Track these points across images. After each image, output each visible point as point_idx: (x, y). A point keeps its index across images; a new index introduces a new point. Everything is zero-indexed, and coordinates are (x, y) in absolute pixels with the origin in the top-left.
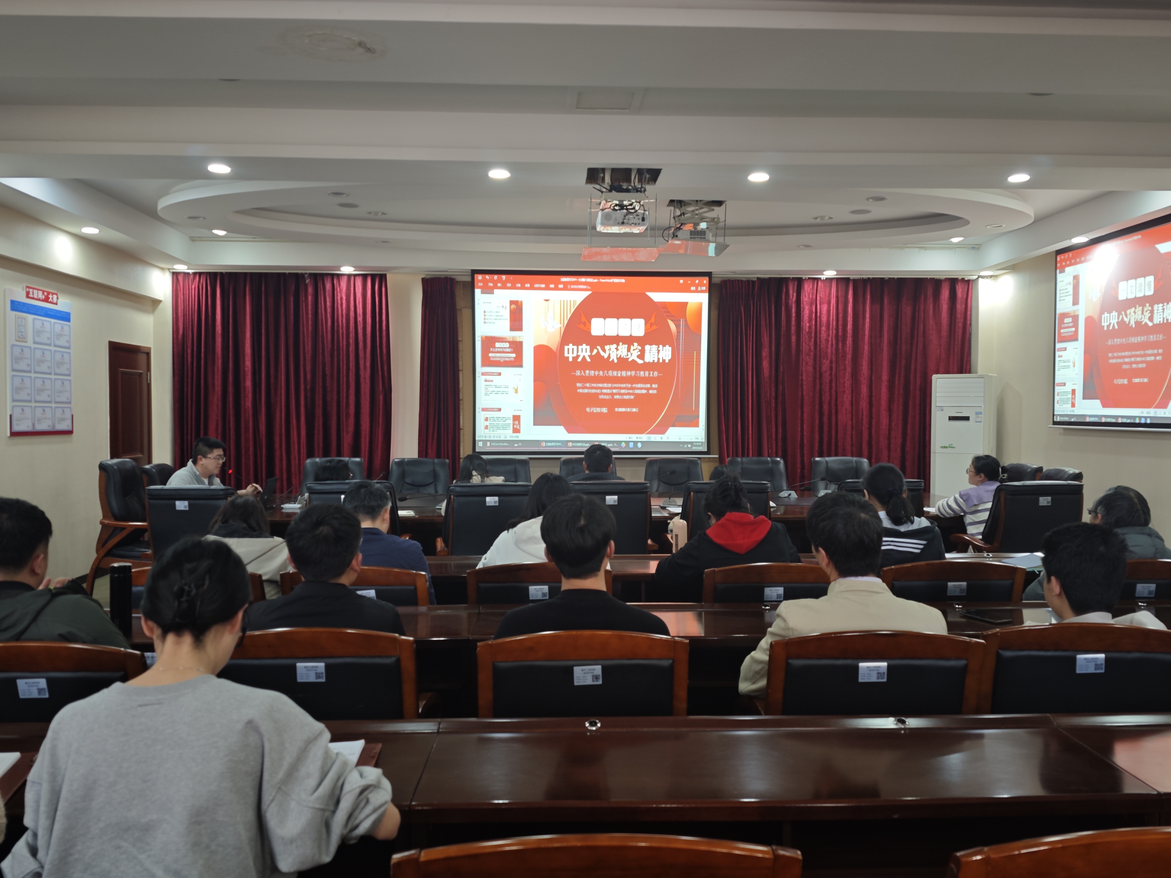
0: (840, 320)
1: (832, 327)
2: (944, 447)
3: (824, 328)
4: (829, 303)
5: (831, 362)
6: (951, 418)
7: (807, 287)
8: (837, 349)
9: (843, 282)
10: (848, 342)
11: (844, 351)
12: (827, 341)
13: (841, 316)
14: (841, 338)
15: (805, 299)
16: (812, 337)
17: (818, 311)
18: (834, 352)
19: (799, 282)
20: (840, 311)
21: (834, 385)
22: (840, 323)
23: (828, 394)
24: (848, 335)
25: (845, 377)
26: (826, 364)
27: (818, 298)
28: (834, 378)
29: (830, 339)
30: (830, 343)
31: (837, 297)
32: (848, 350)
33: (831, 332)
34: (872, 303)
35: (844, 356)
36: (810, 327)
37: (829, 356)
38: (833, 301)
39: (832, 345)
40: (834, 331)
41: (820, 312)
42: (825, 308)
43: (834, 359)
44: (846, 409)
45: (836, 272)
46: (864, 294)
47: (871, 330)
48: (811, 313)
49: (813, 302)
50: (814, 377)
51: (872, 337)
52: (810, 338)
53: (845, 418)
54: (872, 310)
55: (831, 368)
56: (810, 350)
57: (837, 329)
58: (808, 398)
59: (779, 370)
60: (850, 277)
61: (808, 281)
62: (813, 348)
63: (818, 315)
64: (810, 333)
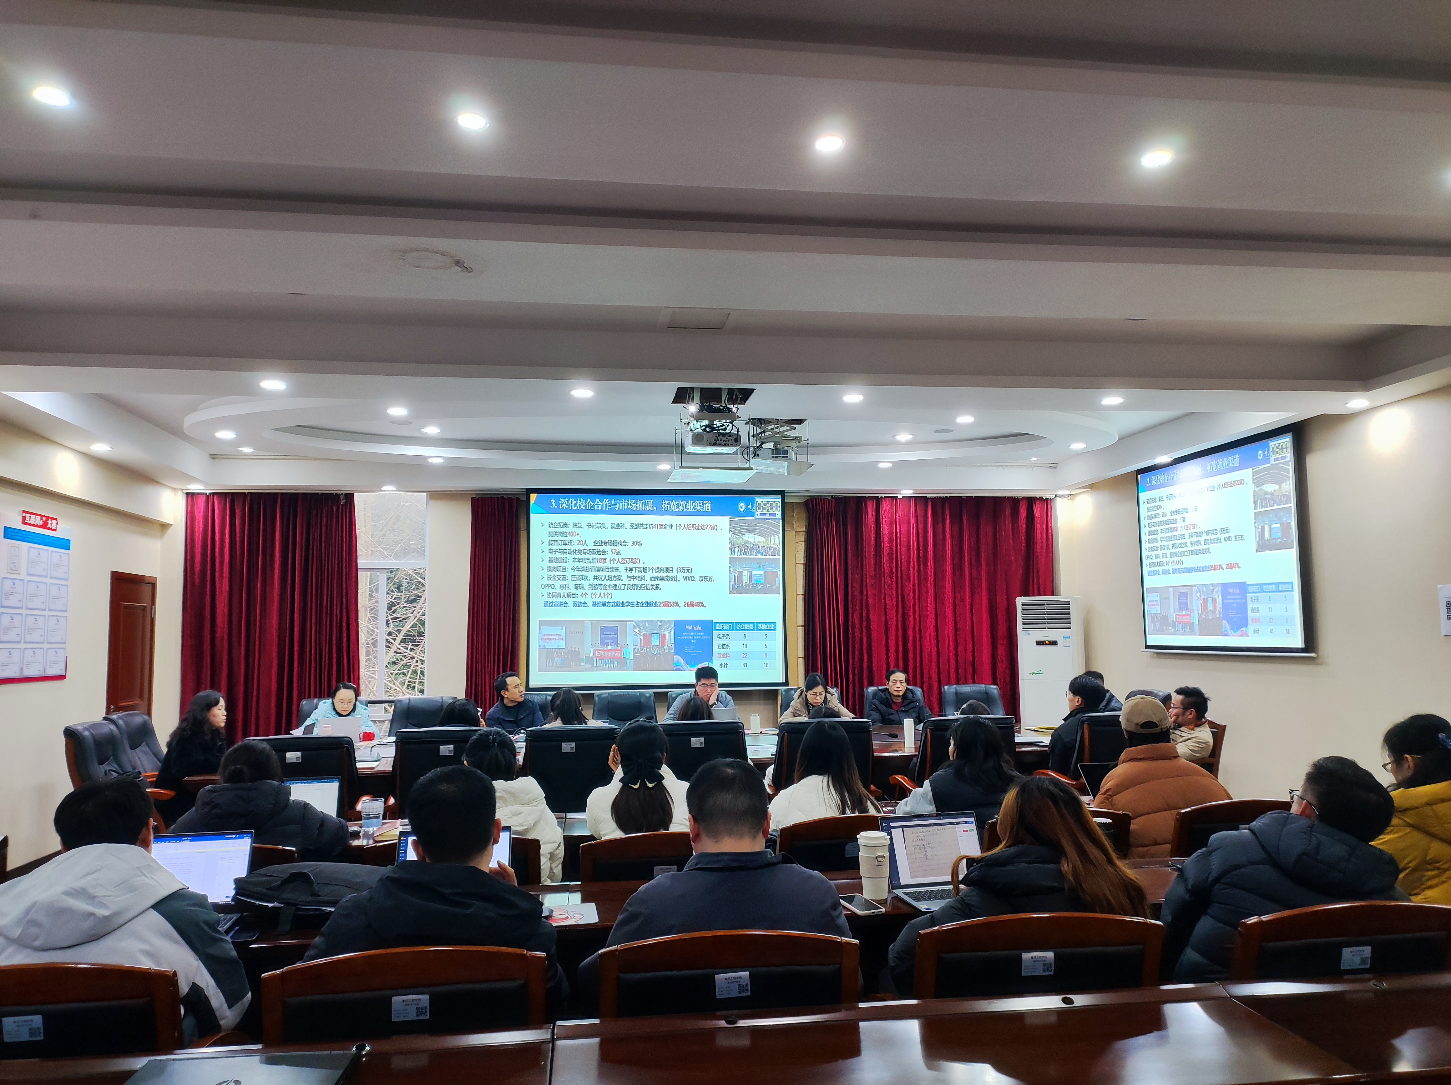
0: (921, 539)
1: (913, 548)
2: (1033, 672)
3: (904, 549)
4: (909, 523)
5: (914, 585)
6: (1039, 643)
7: (885, 507)
8: (919, 571)
9: (921, 501)
10: (929, 564)
11: (926, 573)
12: (909, 562)
13: (921, 536)
14: (922, 560)
15: (884, 519)
16: (893, 559)
17: (898, 531)
18: (916, 574)
19: (878, 501)
20: (920, 531)
21: (917, 608)
22: (921, 543)
23: (911, 619)
24: (929, 556)
25: (927, 601)
26: (909, 587)
27: (897, 518)
28: (917, 601)
29: (911, 560)
30: (912, 564)
31: (917, 516)
32: (929, 572)
33: (912, 553)
34: (951, 523)
35: (926, 579)
36: (891, 548)
37: (911, 580)
38: (913, 521)
39: (914, 567)
40: (915, 552)
41: (900, 532)
42: (904, 529)
43: (916, 581)
44: (930, 635)
45: (912, 492)
46: (943, 513)
47: (952, 550)
48: (891, 533)
49: (892, 522)
50: (897, 601)
51: (953, 558)
52: (891, 559)
53: (929, 644)
54: (951, 530)
55: (914, 590)
56: (891, 572)
57: (918, 550)
58: (892, 623)
59: (862, 593)
60: (928, 496)
61: (887, 500)
62: (894, 570)
63: (898, 535)
64: (890, 554)
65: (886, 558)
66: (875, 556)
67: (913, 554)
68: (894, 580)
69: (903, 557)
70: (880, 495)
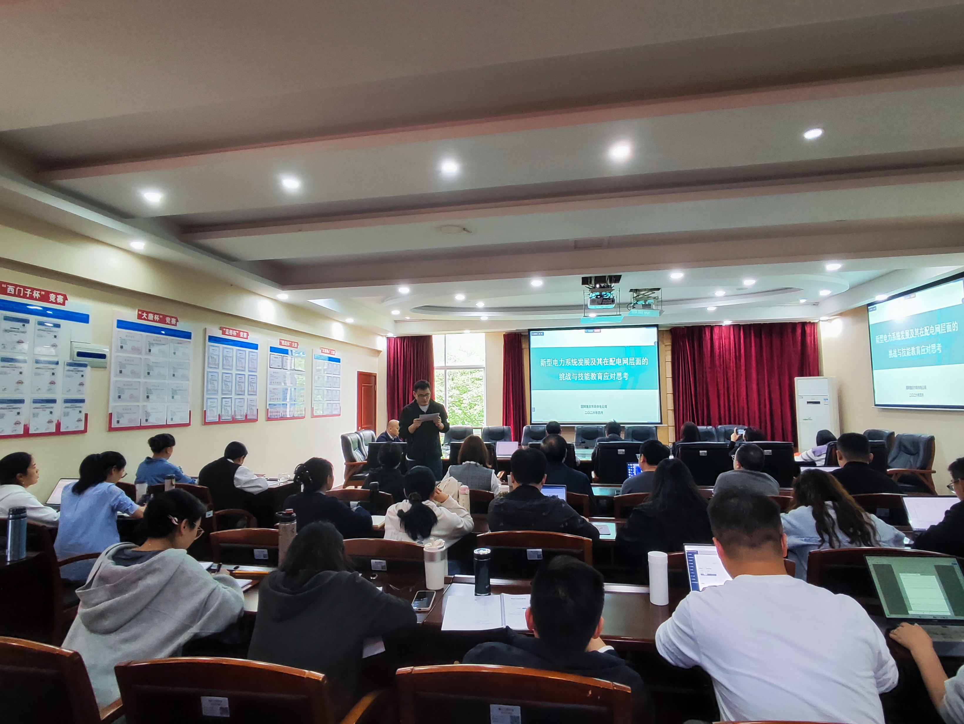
0: (737, 347)
1: (733, 352)
2: (805, 420)
3: (727, 353)
4: (730, 339)
5: (733, 371)
6: (808, 403)
7: (716, 330)
8: (736, 364)
9: (737, 327)
10: (742, 360)
11: (740, 365)
12: (730, 360)
13: (737, 345)
14: (738, 358)
15: (716, 337)
17: (724, 343)
18: (734, 366)
19: (712, 328)
20: (736, 342)
21: (735, 384)
22: (737, 349)
23: (732, 390)
25: (741, 380)
26: (730, 374)
27: (723, 336)
28: (735, 380)
29: (732, 358)
30: (732, 360)
31: (734, 335)
32: (742, 364)
34: (755, 338)
35: (740, 368)
36: (720, 352)
37: (732, 368)
38: (732, 337)
39: (733, 362)
40: (734, 354)
42: (727, 341)
43: (735, 370)
44: (743, 398)
45: (731, 322)
46: (750, 333)
47: (756, 353)
48: (719, 344)
49: (720, 338)
50: (724, 380)
51: (756, 357)
52: (720, 358)
53: (743, 403)
54: (755, 343)
55: (733, 375)
56: (720, 365)
57: (735, 353)
58: (722, 392)
59: (703, 376)
60: (740, 324)
61: (717, 327)
62: (722, 364)
63: (724, 345)
64: (720, 355)
65: (717, 357)
66: (711, 356)
67: (733, 355)
68: (722, 369)
69: (727, 357)
70: (712, 325)
